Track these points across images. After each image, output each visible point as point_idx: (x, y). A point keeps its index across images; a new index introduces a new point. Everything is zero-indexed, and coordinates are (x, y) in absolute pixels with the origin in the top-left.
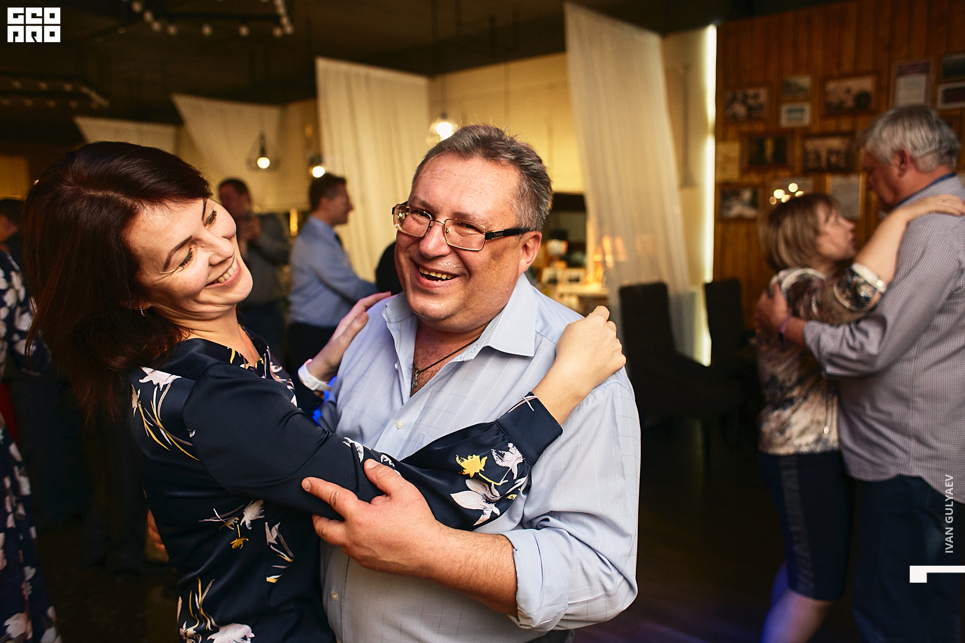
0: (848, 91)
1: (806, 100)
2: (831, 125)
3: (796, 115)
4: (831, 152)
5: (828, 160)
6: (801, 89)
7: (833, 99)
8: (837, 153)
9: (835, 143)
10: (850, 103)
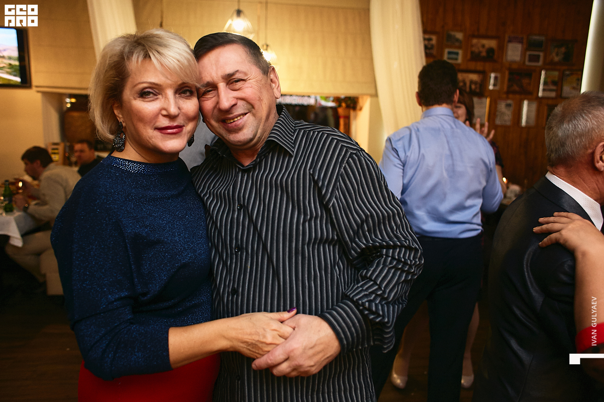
0: (483, 46)
1: (460, 48)
2: (472, 65)
3: (454, 56)
4: (472, 82)
5: (470, 87)
6: (457, 40)
7: (475, 49)
8: (476, 83)
9: (474, 77)
10: (484, 54)
